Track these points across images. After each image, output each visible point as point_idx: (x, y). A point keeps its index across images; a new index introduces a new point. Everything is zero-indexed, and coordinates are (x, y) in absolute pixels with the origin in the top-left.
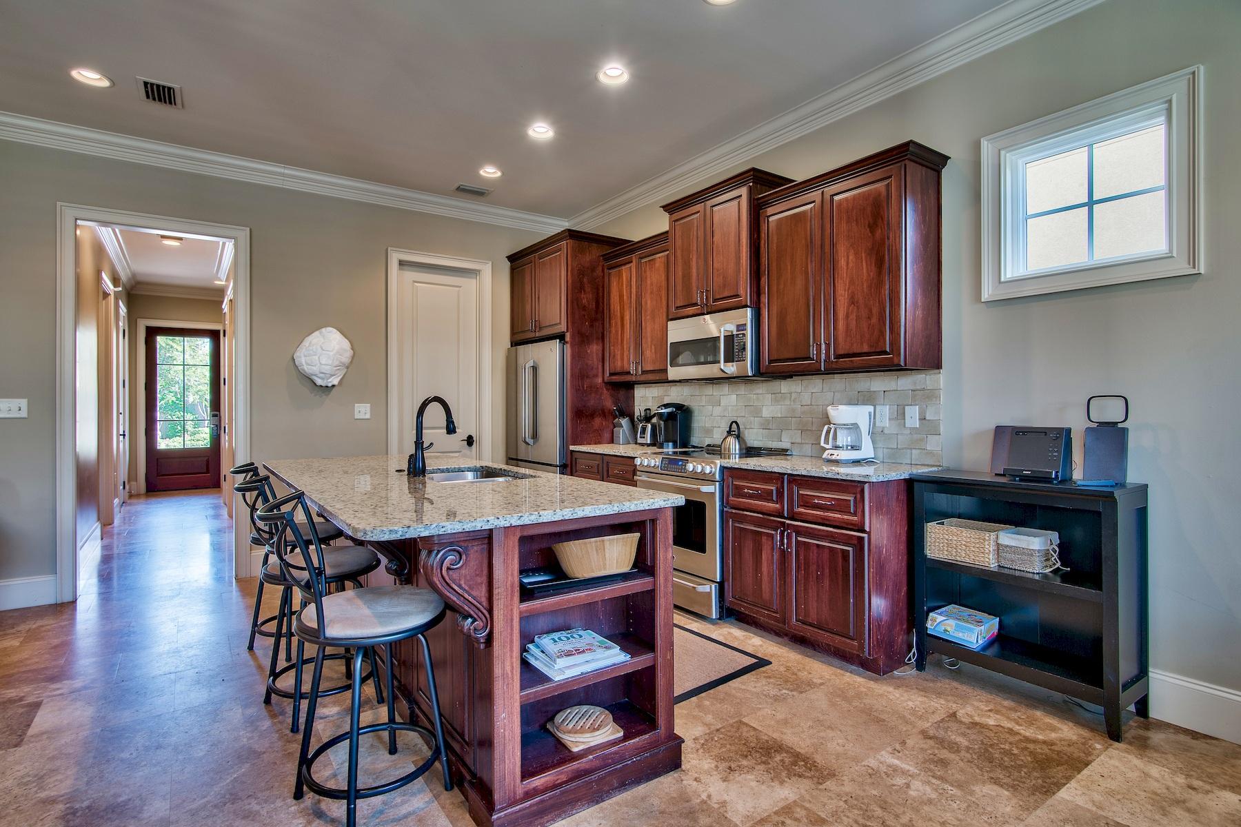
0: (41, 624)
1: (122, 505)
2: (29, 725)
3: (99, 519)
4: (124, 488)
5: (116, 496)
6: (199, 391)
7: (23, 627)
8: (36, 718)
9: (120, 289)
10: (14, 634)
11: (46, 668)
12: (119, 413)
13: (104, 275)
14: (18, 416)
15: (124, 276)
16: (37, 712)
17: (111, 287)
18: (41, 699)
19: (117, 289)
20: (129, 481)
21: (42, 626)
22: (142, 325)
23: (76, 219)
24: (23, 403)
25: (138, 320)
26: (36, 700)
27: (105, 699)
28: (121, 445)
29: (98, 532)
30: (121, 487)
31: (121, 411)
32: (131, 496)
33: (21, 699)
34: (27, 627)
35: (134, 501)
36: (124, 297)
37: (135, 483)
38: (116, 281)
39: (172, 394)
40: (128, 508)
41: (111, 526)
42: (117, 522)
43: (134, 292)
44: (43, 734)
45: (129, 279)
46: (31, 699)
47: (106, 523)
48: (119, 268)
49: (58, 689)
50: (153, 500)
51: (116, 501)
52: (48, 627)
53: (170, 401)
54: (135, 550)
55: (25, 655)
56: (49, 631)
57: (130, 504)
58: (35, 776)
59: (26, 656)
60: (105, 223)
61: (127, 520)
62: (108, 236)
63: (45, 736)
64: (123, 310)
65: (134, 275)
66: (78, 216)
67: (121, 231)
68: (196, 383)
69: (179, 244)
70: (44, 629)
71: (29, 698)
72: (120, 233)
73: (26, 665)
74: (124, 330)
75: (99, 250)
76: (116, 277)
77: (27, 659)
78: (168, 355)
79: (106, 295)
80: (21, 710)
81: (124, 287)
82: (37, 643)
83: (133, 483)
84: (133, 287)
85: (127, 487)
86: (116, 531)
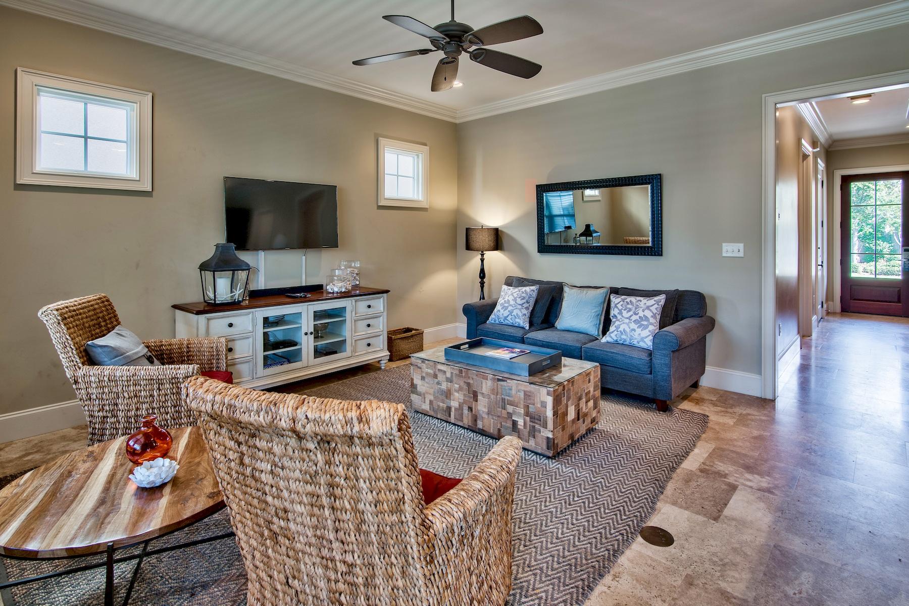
0: (748, 412)
1: (820, 321)
2: (726, 505)
3: (799, 333)
4: (822, 307)
5: (815, 312)
6: (894, 223)
7: (739, 410)
8: (731, 500)
9: (818, 149)
10: (731, 413)
11: (745, 455)
12: (817, 248)
13: (803, 141)
14: (738, 255)
15: (822, 138)
16: (732, 495)
17: (810, 149)
18: (738, 483)
19: (815, 150)
20: (827, 300)
21: (749, 414)
22: (838, 175)
23: (776, 104)
24: (741, 246)
25: (835, 171)
26: (734, 482)
27: (782, 511)
28: (819, 273)
29: (798, 342)
30: (820, 306)
31: (820, 245)
32: (828, 313)
33: (725, 476)
34: (740, 411)
35: (830, 318)
36: (823, 155)
37: (832, 303)
38: (814, 144)
39: (869, 226)
40: (825, 324)
41: (809, 338)
42: (814, 335)
43: (830, 150)
44: (734, 519)
45: (827, 140)
46: (731, 480)
47: (805, 334)
48: (817, 133)
49: (750, 481)
50: (846, 320)
51: (814, 318)
52: (753, 417)
53: (868, 232)
54: (826, 366)
55: (735, 435)
56: (752, 420)
57: (828, 321)
58: (721, 560)
59: (735, 437)
60: (803, 100)
61: (823, 334)
62: (807, 110)
63: (734, 523)
64: (821, 165)
65: (830, 136)
66: (777, 101)
67: (817, 103)
68: (892, 217)
69: (868, 100)
70: (750, 417)
71: (730, 478)
72: (817, 106)
73: (734, 446)
74: (822, 181)
75: (800, 123)
76: (815, 140)
77: (735, 440)
78: (865, 194)
79: (805, 157)
80: (724, 487)
81: (822, 146)
82: (744, 428)
83: (831, 303)
84: (830, 146)
85: (825, 306)
86: (813, 343)
